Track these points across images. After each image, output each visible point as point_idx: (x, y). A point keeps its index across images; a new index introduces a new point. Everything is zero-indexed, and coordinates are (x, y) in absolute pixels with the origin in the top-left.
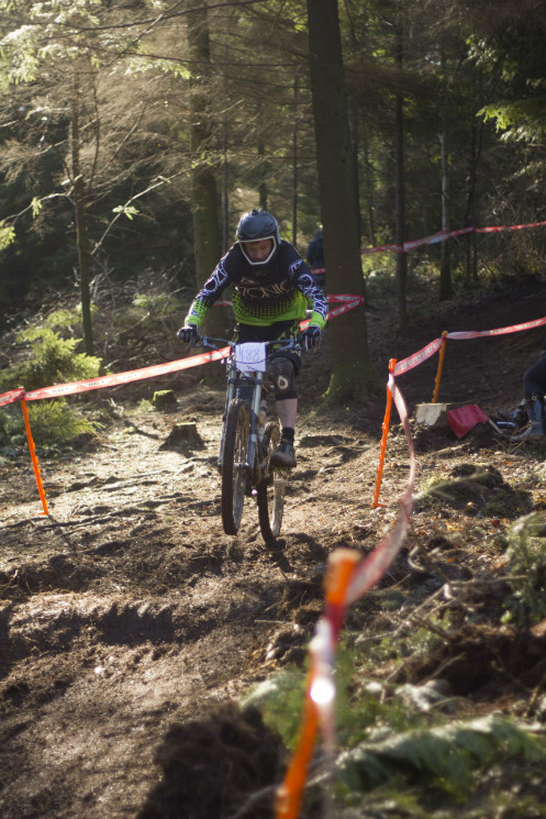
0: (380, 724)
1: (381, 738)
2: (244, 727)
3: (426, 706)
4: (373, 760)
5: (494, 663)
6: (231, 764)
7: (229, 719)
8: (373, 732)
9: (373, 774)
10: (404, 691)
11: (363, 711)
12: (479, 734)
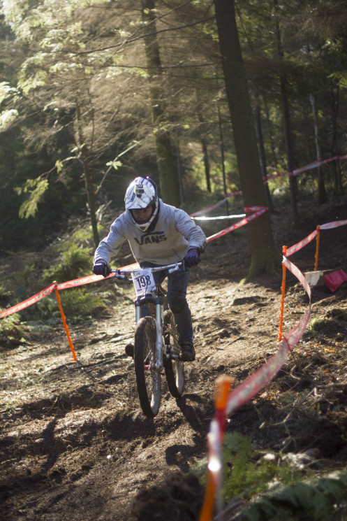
0: (275, 479)
1: (274, 488)
2: (186, 487)
3: (302, 466)
4: (267, 502)
5: (342, 436)
6: (178, 511)
7: (176, 483)
8: (271, 485)
9: (268, 512)
10: (287, 458)
11: (265, 472)
12: (333, 481)
